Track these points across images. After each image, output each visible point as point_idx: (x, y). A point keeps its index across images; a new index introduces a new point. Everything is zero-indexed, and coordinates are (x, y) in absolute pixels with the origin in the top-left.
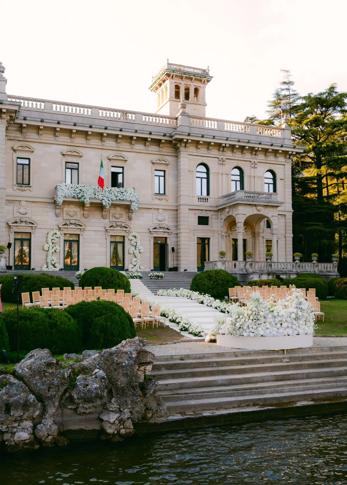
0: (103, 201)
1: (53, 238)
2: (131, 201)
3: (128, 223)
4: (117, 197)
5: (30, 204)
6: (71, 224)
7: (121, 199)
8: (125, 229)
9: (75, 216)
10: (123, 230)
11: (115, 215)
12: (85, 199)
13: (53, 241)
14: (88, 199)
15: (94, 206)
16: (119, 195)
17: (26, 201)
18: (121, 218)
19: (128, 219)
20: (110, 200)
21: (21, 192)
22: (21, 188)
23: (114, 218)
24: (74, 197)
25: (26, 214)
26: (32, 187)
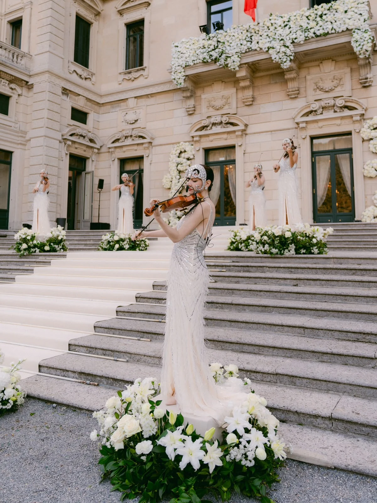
0: (271, 51)
1: (179, 160)
2: (349, 31)
3: (360, 96)
4: (307, 30)
5: (143, 102)
6: (214, 124)
7: (318, 33)
8: (347, 113)
9: (227, 107)
10: (342, 118)
11: (321, 84)
12: (229, 59)
13: (180, 168)
14: (235, 58)
15: (267, 75)
16: (313, 24)
17: (135, 97)
18: (339, 89)
19: (360, 86)
20: (288, 43)
21: (130, 82)
22: (129, 75)
23: (318, 92)
24: (204, 62)
25: (136, 121)
26: (146, 70)
